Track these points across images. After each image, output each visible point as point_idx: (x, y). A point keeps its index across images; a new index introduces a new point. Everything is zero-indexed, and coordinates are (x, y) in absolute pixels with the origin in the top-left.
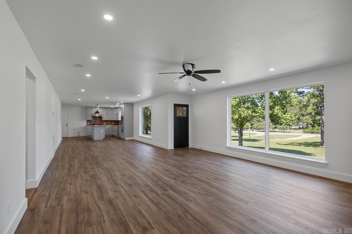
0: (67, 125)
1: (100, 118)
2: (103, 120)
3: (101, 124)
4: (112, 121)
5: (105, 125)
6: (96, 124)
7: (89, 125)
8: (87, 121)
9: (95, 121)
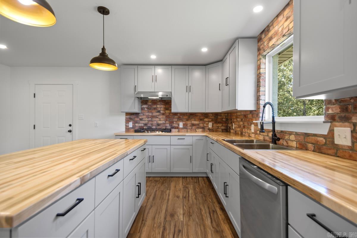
0: (70, 128)
1: (167, 102)
2: (176, 114)
3: (168, 127)
4: (206, 115)
5: (183, 130)
6: (154, 127)
7: (132, 129)
8: (126, 115)
9: (149, 117)
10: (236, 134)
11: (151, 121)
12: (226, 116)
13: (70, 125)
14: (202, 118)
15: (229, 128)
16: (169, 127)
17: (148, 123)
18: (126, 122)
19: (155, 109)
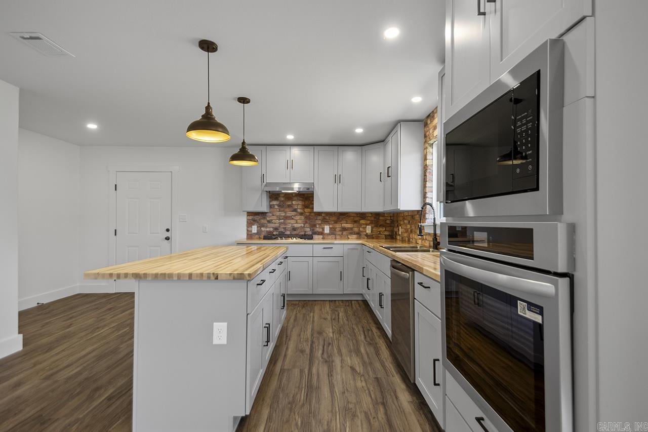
0: (168, 234)
1: (307, 197)
2: (319, 214)
3: (309, 231)
4: (362, 215)
5: (330, 237)
6: (288, 233)
7: (257, 236)
8: (247, 216)
9: (281, 218)
10: (403, 241)
11: (284, 224)
12: (391, 216)
13: (168, 230)
14: (356, 219)
15: (394, 233)
16: (310, 233)
17: (279, 227)
18: (247, 225)
19: (289, 206)
